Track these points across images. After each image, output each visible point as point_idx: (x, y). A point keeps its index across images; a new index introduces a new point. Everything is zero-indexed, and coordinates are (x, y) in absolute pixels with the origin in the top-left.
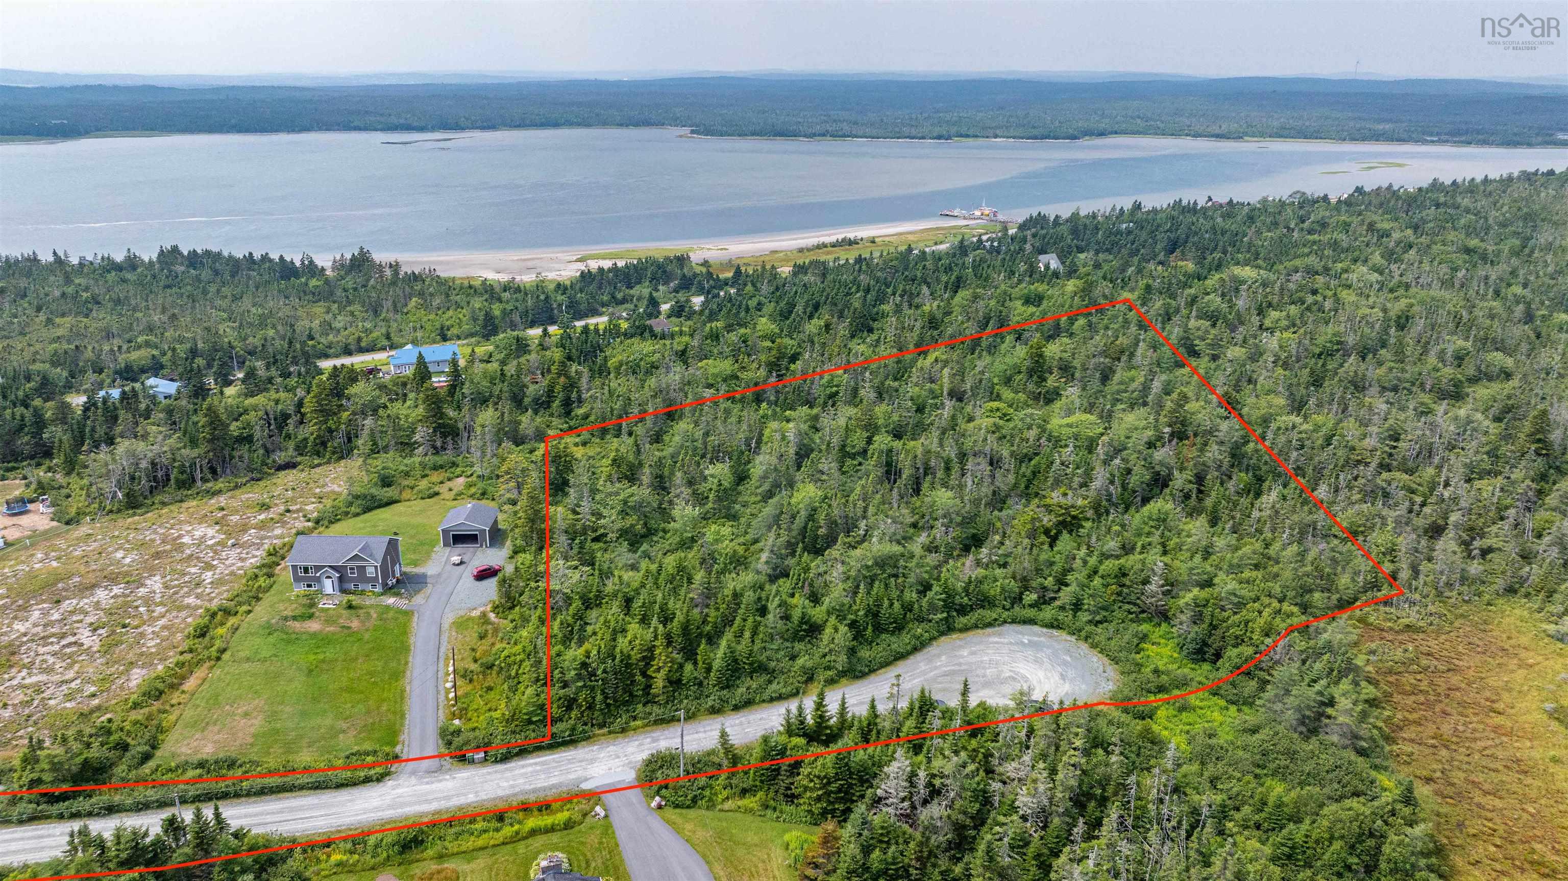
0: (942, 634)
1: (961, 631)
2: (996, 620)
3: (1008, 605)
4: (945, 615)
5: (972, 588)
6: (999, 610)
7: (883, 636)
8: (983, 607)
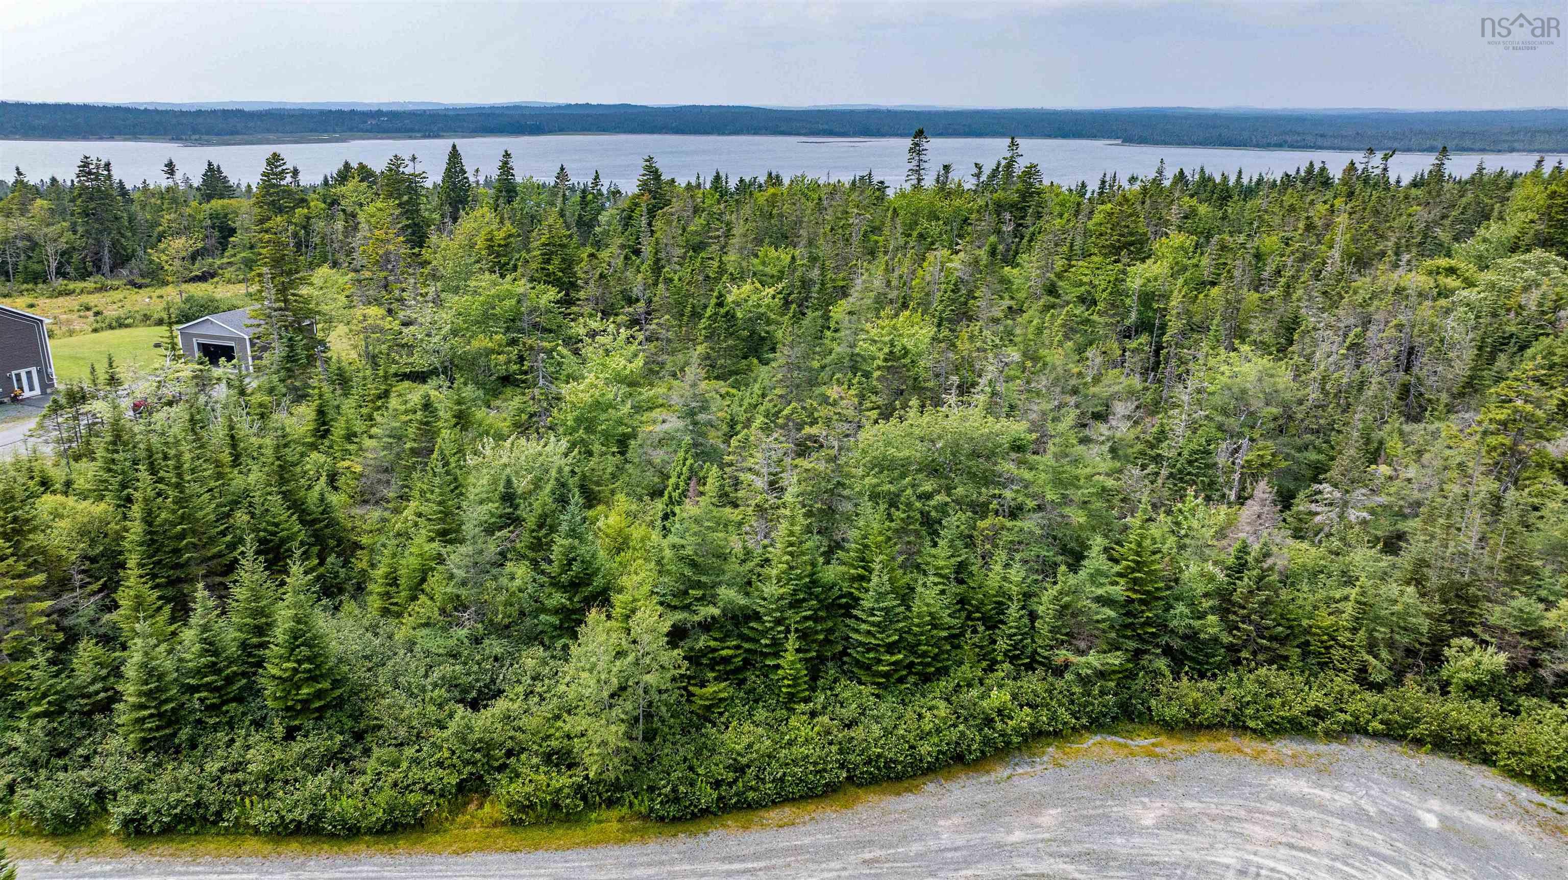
0: (1097, 724)
1: (1169, 727)
2: (1318, 714)
3: (1379, 671)
4: (1115, 659)
5: (1244, 584)
6: (1341, 682)
7: (847, 690)
8: (1279, 661)
